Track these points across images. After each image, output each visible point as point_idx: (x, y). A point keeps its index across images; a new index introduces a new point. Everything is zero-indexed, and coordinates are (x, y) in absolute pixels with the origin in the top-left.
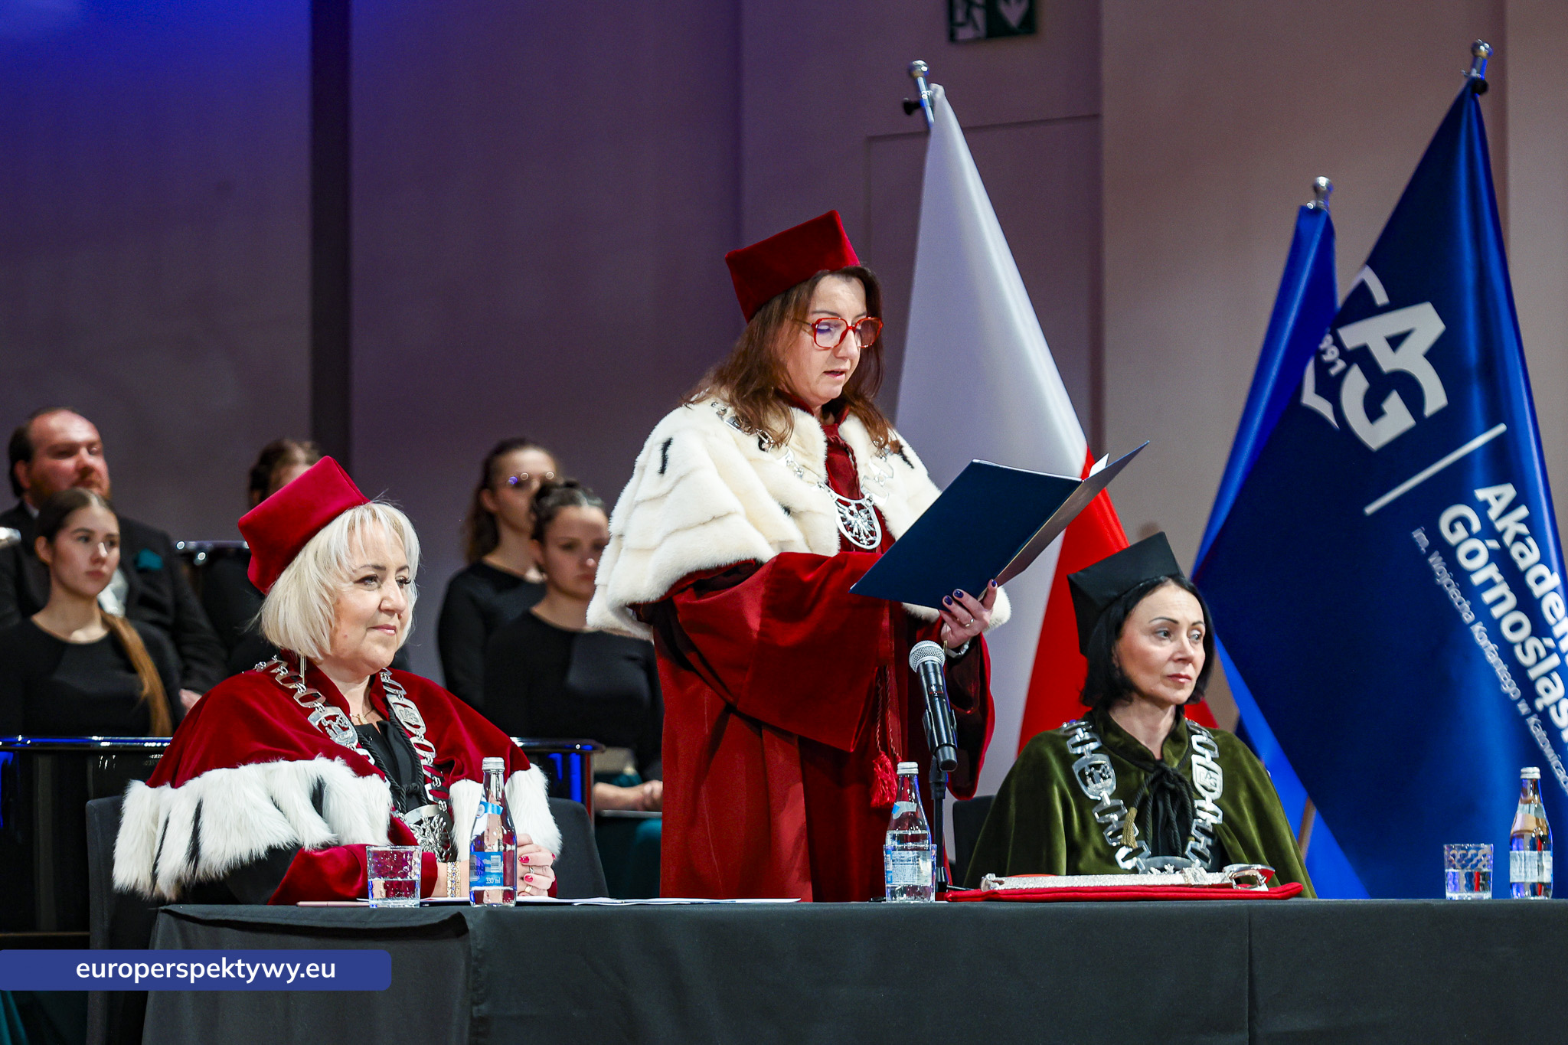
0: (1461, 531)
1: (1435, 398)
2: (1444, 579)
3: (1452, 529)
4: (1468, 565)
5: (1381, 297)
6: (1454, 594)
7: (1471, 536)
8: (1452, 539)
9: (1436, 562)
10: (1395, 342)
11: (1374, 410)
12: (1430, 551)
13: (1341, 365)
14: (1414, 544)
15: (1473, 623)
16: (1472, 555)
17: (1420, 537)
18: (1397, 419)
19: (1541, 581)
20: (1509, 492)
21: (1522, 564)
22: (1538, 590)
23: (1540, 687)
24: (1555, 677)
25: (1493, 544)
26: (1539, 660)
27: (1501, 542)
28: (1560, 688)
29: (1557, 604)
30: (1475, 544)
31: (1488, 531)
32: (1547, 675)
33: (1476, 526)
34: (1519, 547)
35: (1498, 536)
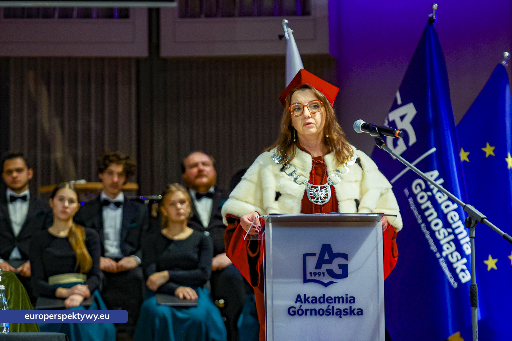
0: (419, 189)
1: (413, 139)
2: (413, 207)
3: (416, 188)
4: (420, 201)
5: (399, 102)
6: (416, 212)
7: (422, 190)
8: (416, 192)
9: (411, 200)
10: (402, 118)
12: (409, 197)
14: (404, 194)
15: (421, 224)
16: (422, 198)
17: (406, 191)
18: (402, 147)
19: (447, 206)
20: (436, 173)
21: (440, 201)
22: (446, 211)
23: (445, 247)
24: (452, 243)
25: (429, 193)
26: (445, 237)
27: (432, 193)
28: (454, 247)
29: (455, 216)
30: (423, 194)
31: (428, 189)
32: (448, 243)
33: (424, 187)
34: (439, 194)
35: (431, 190)
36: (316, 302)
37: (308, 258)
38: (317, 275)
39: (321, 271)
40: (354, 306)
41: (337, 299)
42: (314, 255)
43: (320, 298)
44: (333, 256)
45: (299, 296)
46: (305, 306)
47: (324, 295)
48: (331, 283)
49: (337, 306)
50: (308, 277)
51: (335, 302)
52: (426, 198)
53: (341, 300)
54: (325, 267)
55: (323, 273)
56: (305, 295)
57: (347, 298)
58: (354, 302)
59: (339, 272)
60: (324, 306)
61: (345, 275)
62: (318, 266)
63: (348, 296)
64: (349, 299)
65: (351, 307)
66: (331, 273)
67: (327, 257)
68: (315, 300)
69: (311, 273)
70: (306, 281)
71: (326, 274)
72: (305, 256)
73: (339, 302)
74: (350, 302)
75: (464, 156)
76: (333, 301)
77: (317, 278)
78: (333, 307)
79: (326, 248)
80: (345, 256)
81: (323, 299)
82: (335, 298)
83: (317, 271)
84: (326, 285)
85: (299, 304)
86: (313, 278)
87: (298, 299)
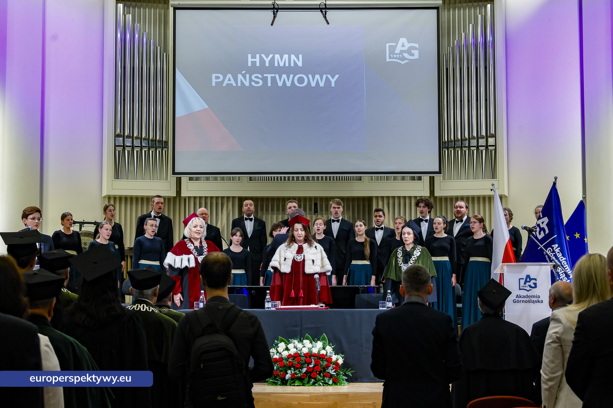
0: (550, 252)
1: (547, 232)
3: (549, 251)
5: (541, 217)
7: (551, 252)
9: (546, 256)
10: (543, 223)
11: (540, 234)
12: (546, 254)
13: (537, 226)
18: (542, 235)
19: (562, 259)
20: (557, 245)
21: (559, 256)
22: (561, 260)
23: (561, 275)
24: (563, 274)
25: (554, 253)
26: (561, 271)
27: (555, 253)
28: (565, 276)
29: (565, 263)
30: (552, 253)
31: (554, 252)
32: (562, 273)
33: (552, 251)
34: (558, 254)
35: (555, 252)
36: (524, 298)
37: (520, 280)
38: (525, 287)
39: (526, 285)
40: (539, 299)
41: (533, 297)
42: (523, 279)
43: (526, 296)
44: (531, 279)
45: (517, 295)
46: (520, 299)
47: (527, 295)
48: (530, 290)
49: (533, 299)
50: (521, 288)
51: (532, 298)
52: (553, 255)
53: (534, 297)
54: (528, 284)
55: (527, 286)
56: (520, 295)
57: (536, 296)
58: (539, 298)
59: (533, 286)
60: (528, 299)
61: (536, 287)
62: (525, 283)
63: (537, 295)
64: (537, 296)
65: (538, 300)
66: (530, 286)
67: (528, 280)
68: (524, 297)
69: (522, 286)
70: (520, 289)
71: (528, 286)
72: (520, 279)
73: (533, 298)
74: (538, 298)
75: (567, 238)
76: (531, 297)
77: (524, 288)
78: (531, 300)
79: (528, 276)
80: (536, 280)
81: (527, 296)
82: (532, 296)
83: (525, 285)
84: (528, 291)
85: (517, 298)
86: (523, 288)
87: (517, 296)
